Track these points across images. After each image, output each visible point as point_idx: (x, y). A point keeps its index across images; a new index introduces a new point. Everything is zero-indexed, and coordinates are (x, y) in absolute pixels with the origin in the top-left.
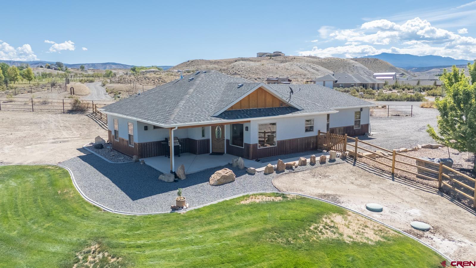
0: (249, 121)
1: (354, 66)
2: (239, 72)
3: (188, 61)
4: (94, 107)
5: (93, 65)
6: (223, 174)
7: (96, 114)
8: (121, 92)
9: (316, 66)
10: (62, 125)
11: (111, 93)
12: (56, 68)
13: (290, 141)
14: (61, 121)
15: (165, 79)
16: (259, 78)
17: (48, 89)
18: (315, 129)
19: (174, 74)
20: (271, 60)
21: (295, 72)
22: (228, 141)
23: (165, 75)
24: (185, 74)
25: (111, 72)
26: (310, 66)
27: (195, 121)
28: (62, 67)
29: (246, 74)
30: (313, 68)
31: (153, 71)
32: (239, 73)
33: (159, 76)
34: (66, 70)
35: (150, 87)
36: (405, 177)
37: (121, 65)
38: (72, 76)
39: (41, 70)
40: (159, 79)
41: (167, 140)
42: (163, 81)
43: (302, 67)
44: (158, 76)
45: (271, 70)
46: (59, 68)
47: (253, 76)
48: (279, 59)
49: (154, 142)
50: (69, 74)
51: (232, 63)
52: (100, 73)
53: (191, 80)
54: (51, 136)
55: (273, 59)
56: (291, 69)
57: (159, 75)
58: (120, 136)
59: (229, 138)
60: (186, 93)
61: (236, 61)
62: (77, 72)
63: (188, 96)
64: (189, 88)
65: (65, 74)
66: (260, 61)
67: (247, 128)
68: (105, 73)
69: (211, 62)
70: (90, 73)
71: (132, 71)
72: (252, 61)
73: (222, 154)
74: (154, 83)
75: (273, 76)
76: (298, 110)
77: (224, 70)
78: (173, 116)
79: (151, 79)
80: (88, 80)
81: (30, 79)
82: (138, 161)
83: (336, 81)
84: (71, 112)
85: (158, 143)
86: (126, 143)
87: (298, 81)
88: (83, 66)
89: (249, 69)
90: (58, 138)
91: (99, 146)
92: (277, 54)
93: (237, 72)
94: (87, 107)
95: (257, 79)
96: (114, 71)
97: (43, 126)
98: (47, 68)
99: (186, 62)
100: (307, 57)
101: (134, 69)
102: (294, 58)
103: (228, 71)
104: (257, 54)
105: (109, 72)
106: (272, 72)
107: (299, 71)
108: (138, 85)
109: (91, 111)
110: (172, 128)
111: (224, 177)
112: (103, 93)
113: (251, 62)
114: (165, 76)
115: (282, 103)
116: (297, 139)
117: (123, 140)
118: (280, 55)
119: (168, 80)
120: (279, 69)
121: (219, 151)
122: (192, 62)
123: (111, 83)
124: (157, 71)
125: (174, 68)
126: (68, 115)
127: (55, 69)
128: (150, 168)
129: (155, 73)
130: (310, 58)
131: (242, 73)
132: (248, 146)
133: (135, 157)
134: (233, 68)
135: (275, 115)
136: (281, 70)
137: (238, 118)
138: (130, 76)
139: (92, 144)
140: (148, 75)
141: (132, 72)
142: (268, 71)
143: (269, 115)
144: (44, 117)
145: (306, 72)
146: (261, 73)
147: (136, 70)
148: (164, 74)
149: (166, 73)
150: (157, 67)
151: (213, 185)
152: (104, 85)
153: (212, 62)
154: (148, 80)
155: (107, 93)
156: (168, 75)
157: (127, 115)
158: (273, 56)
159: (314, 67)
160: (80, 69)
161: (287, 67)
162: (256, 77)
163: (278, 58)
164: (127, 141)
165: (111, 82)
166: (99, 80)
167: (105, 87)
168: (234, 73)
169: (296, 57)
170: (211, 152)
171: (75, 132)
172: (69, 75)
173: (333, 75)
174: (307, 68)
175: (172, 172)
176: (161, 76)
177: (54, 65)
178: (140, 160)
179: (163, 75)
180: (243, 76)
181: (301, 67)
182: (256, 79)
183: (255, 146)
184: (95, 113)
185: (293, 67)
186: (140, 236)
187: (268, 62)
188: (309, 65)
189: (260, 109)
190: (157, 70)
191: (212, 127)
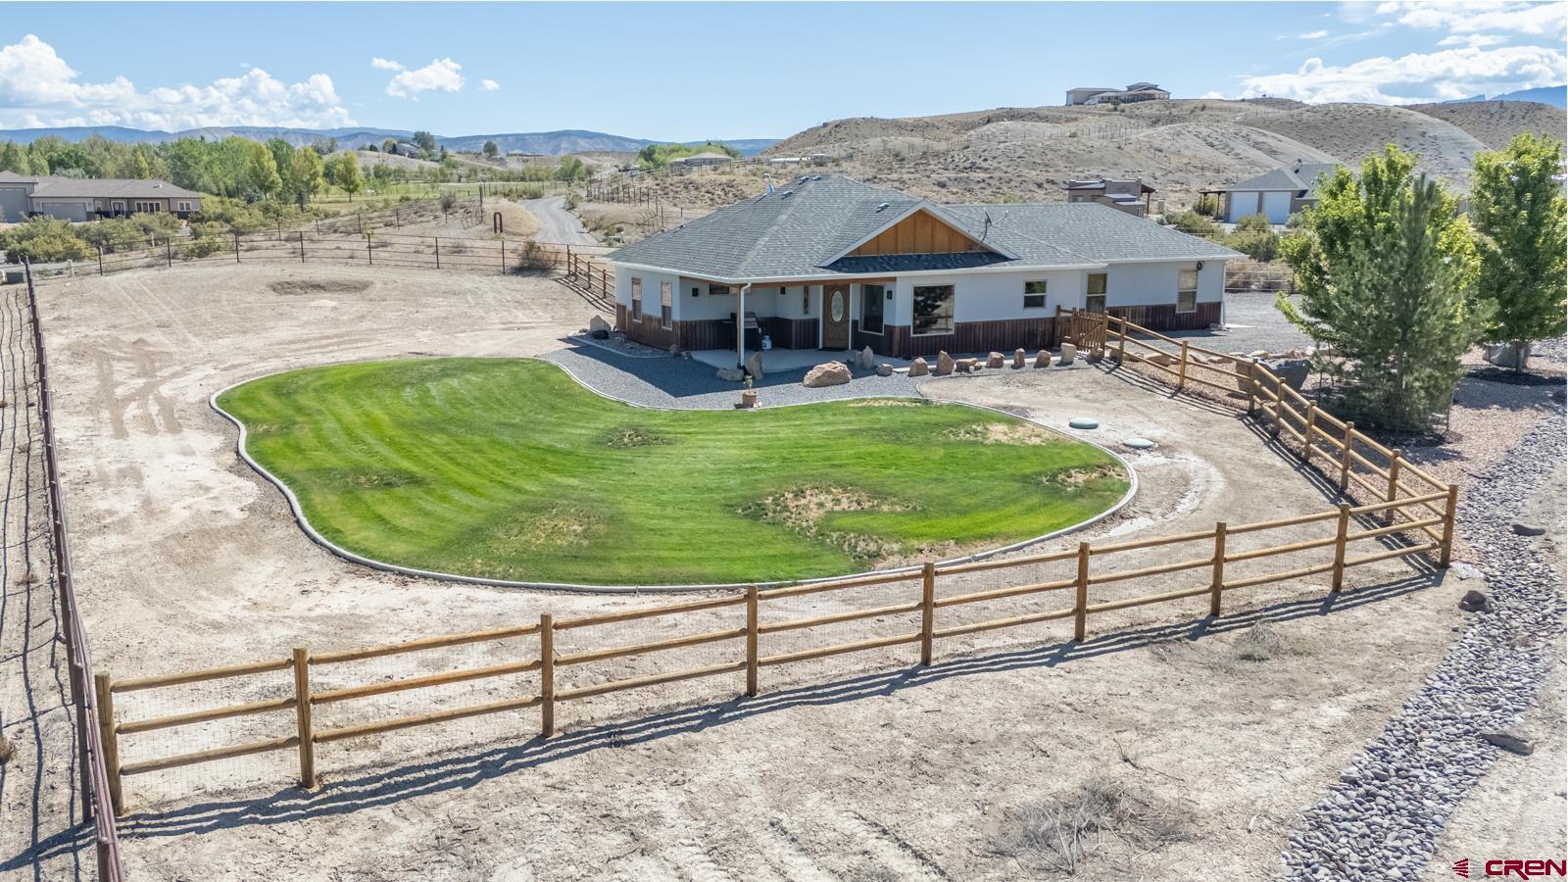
0: (894, 279)
1: (1423, 134)
2: (985, 160)
3: (825, 125)
4: (572, 260)
5: (518, 140)
6: (828, 369)
7: (576, 276)
8: (623, 225)
9: (1271, 139)
10: (509, 298)
11: (595, 229)
12: (413, 150)
13: (987, 325)
14: (504, 291)
15: (744, 188)
16: (1053, 182)
17: (436, 217)
18: (1048, 301)
19: (774, 171)
20: (1116, 118)
21: (1186, 161)
22: (855, 323)
23: (746, 175)
24: (808, 170)
25: (578, 164)
26: (1247, 137)
27: (783, 274)
28: (432, 147)
29: (1009, 170)
30: (1256, 145)
31: (711, 162)
32: (985, 165)
33: (728, 177)
34: (444, 157)
35: (700, 212)
36: (1199, 395)
37: (606, 141)
38: (460, 177)
39: (372, 159)
40: (727, 189)
41: (734, 317)
42: (738, 193)
43: (1216, 143)
44: (724, 179)
45: (1097, 154)
46: (424, 152)
47: (1034, 173)
48: (1147, 111)
49: (710, 322)
50: (454, 171)
51: (973, 126)
52: (544, 167)
53: (786, 196)
54: (494, 317)
55: (1123, 111)
56: (1173, 149)
57: (729, 173)
58: (646, 310)
59: (857, 318)
60: (772, 222)
61: (989, 121)
62: (475, 163)
63: (775, 228)
64: (779, 213)
65: (441, 170)
66: (1076, 119)
67: (890, 295)
68: (559, 167)
69: (899, 126)
70: (515, 166)
71: (642, 160)
72: (1046, 119)
73: (843, 349)
74: (712, 200)
75: (1102, 174)
76: (1006, 259)
77: (936, 155)
78: (745, 264)
79: (703, 189)
80: (525, 193)
81: (351, 187)
82: (680, 355)
83: (1303, 193)
84: (519, 271)
85: (718, 324)
86: (655, 325)
87: (1187, 191)
88: (494, 142)
89: (1020, 152)
90: (510, 322)
91: (601, 334)
92: (1142, 94)
93: (979, 161)
94: (556, 261)
95: (1046, 185)
96: (586, 161)
97: (470, 298)
98: (390, 152)
99: (816, 129)
100: (1255, 101)
101: (648, 154)
102: (1201, 106)
103: (950, 160)
104: (1068, 93)
105: (572, 164)
106: (1101, 161)
107: (1200, 155)
108: (667, 206)
109: (563, 270)
110: (741, 286)
111: (828, 374)
112: (574, 230)
113: (1042, 125)
114: (745, 180)
115: (971, 243)
116: (1002, 323)
117: (650, 318)
118: (1151, 97)
119: (752, 192)
120: (1127, 148)
121: (839, 345)
122: (836, 126)
123: (589, 201)
124: (721, 161)
125: (780, 147)
126: (514, 278)
127: (412, 156)
128: (701, 364)
129: (715, 169)
130: (1262, 108)
131: (995, 164)
132: (890, 329)
133: (673, 349)
134: (967, 147)
135: (949, 268)
136: (1134, 154)
137: (867, 271)
138: (642, 179)
139: (585, 331)
140: (694, 175)
141: (641, 163)
142: (1087, 156)
143: (935, 268)
144: (468, 282)
145: (1225, 160)
146: (1061, 164)
147: (656, 156)
148: (742, 170)
149: (749, 167)
150: (721, 146)
151: (808, 386)
152: (571, 207)
153: (906, 125)
154: (693, 193)
155: (585, 230)
156: (755, 175)
157: (662, 266)
158: (1124, 101)
159: (1261, 139)
160: (484, 154)
161: (1157, 143)
162: (1042, 179)
163: (1145, 109)
164: (659, 320)
165: (591, 199)
166: (553, 192)
167: (576, 212)
168: (968, 165)
169: (1208, 105)
170: (821, 347)
171: (540, 313)
172: (451, 174)
173: (1297, 171)
174: (1232, 144)
175: (739, 367)
176: (732, 177)
177: (408, 142)
178: (684, 353)
179: (740, 175)
180: (997, 174)
181: (1210, 140)
182: (1040, 186)
183: (905, 330)
184: (574, 274)
185: (1182, 143)
186: (689, 426)
187: (1103, 122)
188: (1244, 133)
189: (920, 256)
190: (724, 156)
191: (825, 287)
